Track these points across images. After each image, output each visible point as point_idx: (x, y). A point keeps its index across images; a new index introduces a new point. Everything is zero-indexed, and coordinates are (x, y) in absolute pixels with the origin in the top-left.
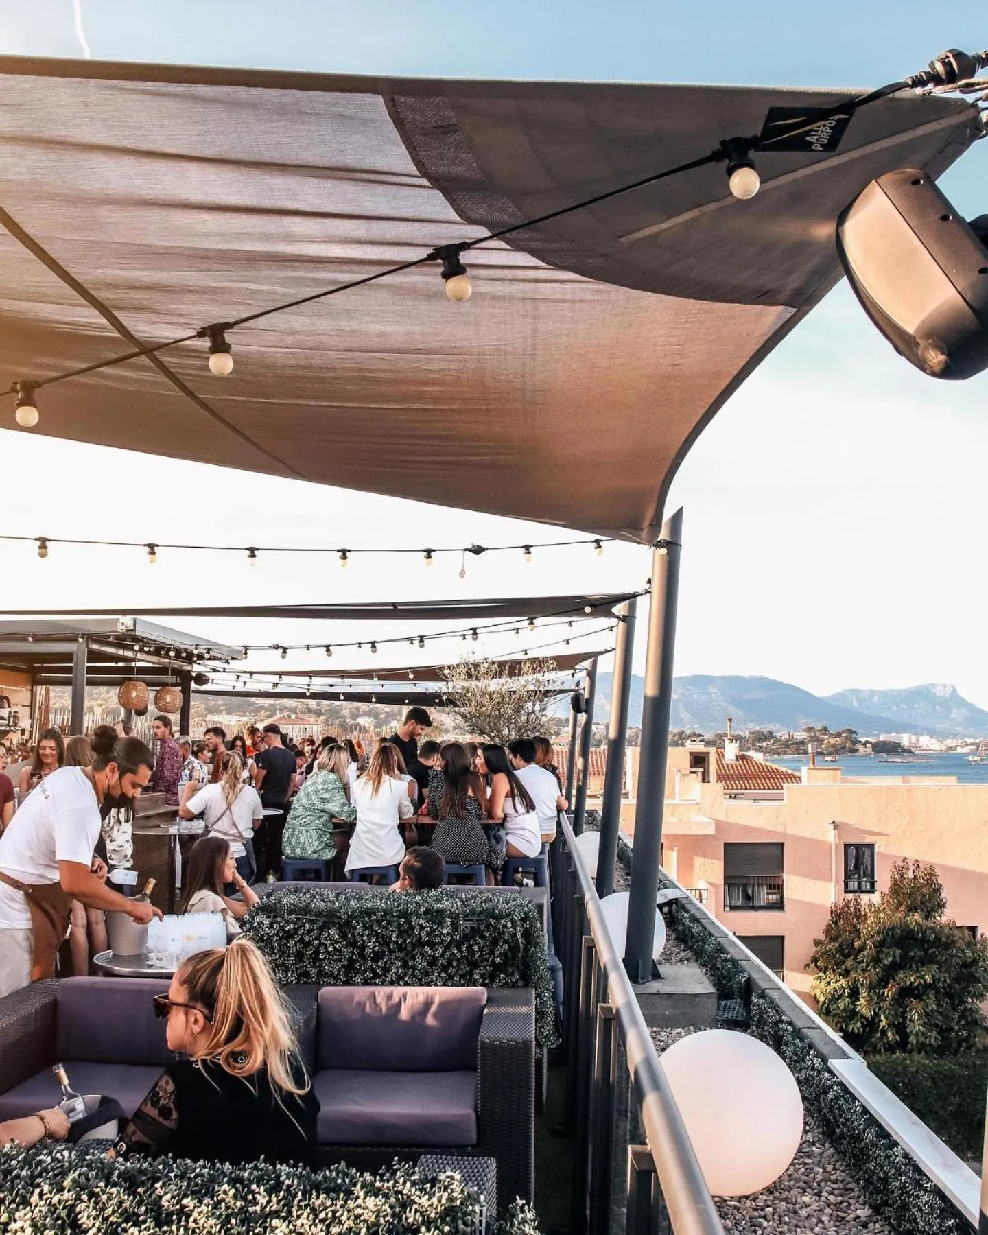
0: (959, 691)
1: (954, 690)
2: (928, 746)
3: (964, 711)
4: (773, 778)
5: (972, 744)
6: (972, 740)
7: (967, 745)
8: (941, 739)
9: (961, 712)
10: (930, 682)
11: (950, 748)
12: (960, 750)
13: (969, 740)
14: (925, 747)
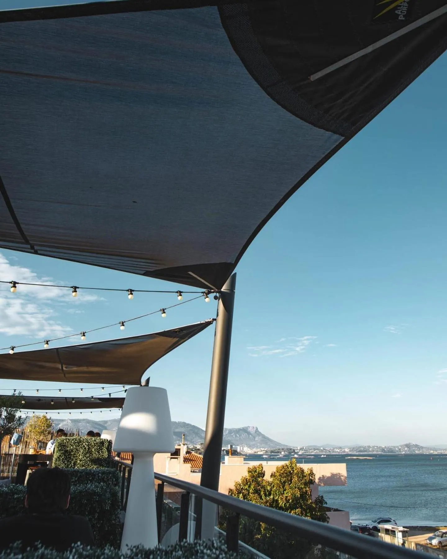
0: (259, 429)
1: (257, 429)
2: (247, 451)
3: (260, 437)
4: (196, 461)
5: (263, 451)
6: (263, 449)
7: (262, 451)
8: (251, 448)
9: (259, 438)
10: (248, 426)
11: (255, 452)
12: (259, 453)
13: (262, 449)
14: (246, 452)
